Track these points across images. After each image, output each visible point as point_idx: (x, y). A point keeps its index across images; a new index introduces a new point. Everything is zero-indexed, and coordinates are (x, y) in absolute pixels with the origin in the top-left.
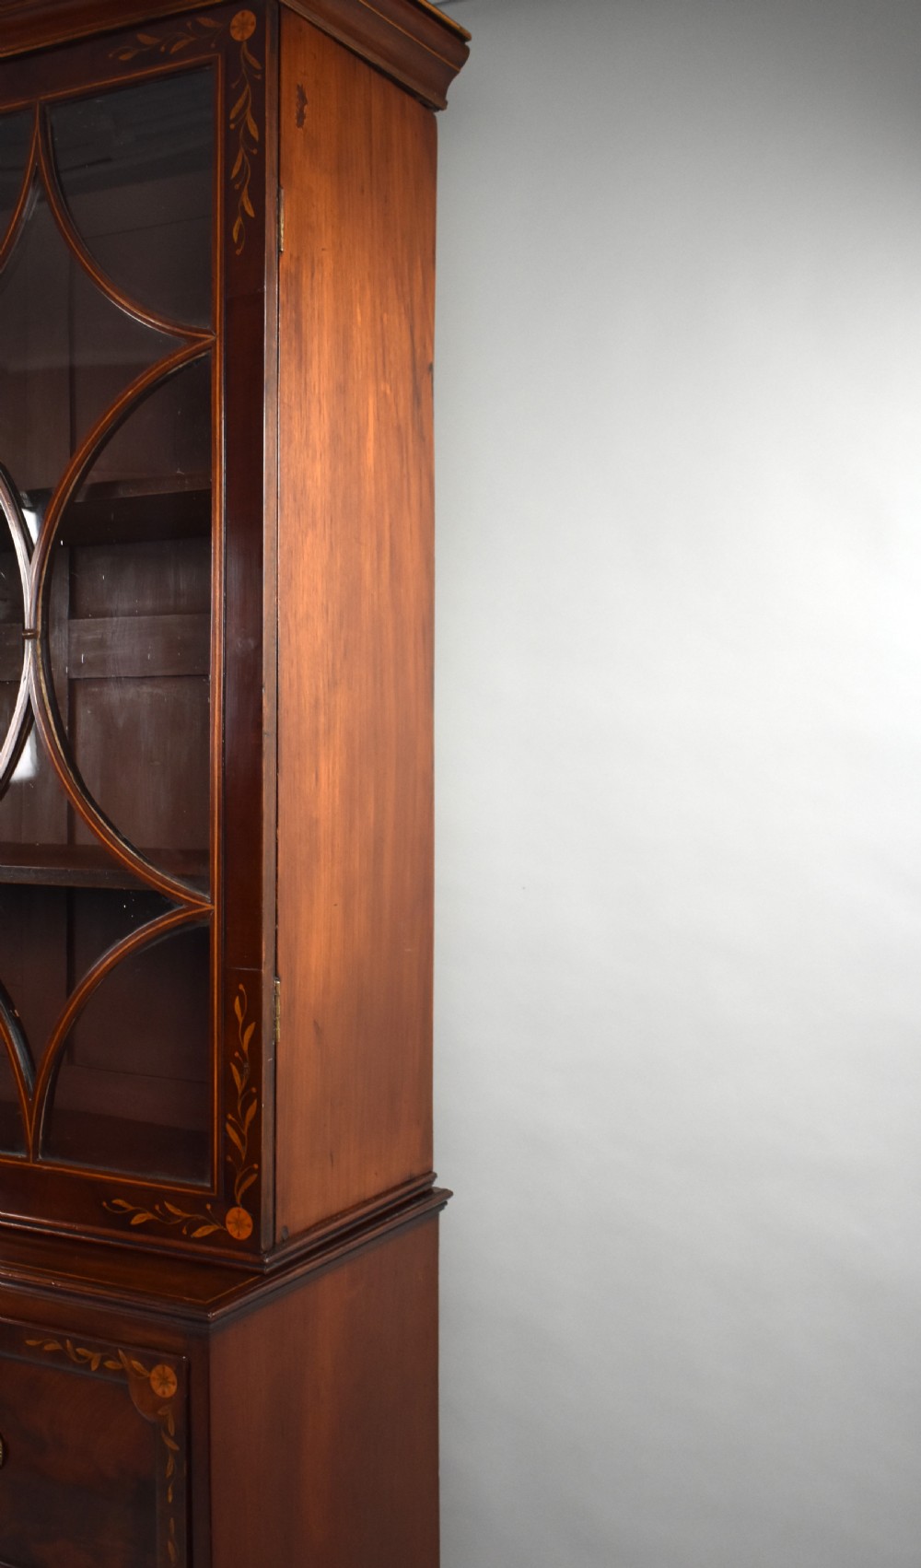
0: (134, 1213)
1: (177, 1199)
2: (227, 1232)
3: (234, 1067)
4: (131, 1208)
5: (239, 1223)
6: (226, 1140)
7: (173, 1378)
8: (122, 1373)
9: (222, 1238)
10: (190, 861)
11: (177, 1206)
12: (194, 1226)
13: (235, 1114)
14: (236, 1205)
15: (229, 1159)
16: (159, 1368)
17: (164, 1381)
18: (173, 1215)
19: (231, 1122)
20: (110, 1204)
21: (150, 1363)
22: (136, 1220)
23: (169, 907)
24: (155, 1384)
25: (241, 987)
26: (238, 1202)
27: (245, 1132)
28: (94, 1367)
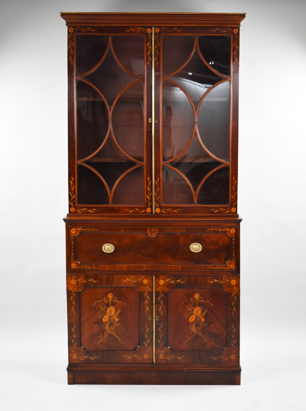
0: (215, 211)
1: (223, 208)
2: (232, 212)
3: (233, 187)
4: (214, 210)
5: (234, 210)
6: (232, 198)
7: (234, 230)
8: (225, 231)
9: (231, 212)
10: (226, 157)
11: (222, 208)
12: (225, 211)
13: (233, 194)
14: (233, 207)
15: (232, 200)
16: (232, 229)
17: (233, 231)
18: (222, 210)
19: (232, 195)
20: (210, 210)
21: (230, 228)
22: (215, 212)
23: (221, 164)
24: (231, 231)
25: (234, 175)
26: (234, 206)
27: (235, 196)
28: (220, 231)
